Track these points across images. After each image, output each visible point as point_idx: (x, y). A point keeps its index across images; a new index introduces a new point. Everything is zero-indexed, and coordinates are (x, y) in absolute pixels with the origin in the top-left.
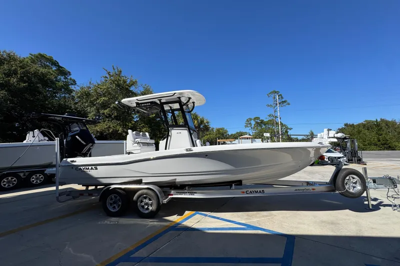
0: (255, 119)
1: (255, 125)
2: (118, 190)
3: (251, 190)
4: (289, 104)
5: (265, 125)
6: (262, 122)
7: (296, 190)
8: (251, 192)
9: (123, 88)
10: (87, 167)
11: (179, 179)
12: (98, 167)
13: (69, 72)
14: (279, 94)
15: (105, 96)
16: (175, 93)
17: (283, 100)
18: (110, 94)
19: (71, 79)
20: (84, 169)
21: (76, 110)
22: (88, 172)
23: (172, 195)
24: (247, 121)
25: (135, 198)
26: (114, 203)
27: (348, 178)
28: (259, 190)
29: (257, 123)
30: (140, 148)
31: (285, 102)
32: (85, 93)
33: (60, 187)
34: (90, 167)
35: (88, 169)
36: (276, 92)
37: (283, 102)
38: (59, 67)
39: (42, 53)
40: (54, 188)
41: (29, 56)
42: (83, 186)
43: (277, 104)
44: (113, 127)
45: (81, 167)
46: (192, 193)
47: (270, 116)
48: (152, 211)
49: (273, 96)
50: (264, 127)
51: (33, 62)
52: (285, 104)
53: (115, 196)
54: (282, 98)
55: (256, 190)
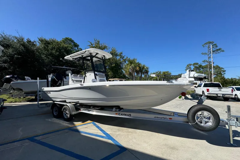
0: (194, 64)
1: (194, 68)
2: (57, 105)
3: (122, 113)
4: (223, 51)
5: (203, 68)
6: (200, 66)
7: (155, 117)
8: (122, 115)
12: (51, 92)
13: (78, 45)
14: (214, 44)
16: (86, 51)
17: (218, 48)
19: (80, 48)
21: (78, 64)
23: (81, 110)
24: (188, 66)
25: (62, 110)
26: (56, 111)
27: (200, 113)
28: (127, 114)
29: (196, 67)
30: (73, 83)
31: (219, 49)
33: (39, 103)
36: (210, 43)
37: (217, 49)
38: (74, 43)
39: (67, 37)
40: (37, 103)
41: (62, 39)
43: (211, 52)
45: (46, 92)
47: (204, 61)
48: (68, 118)
49: (207, 45)
50: (202, 70)
51: (64, 41)
52: (219, 51)
53: (56, 108)
54: (217, 46)
55: (125, 113)
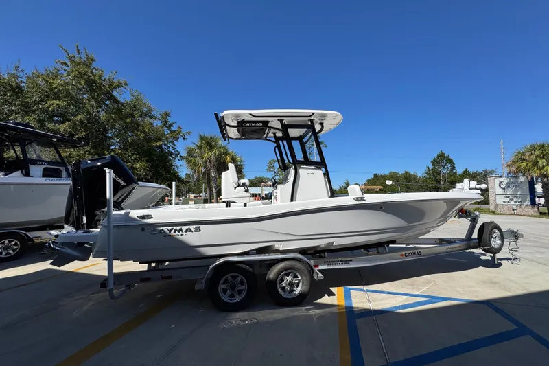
2: (241, 265)
3: (410, 252)
7: (447, 249)
8: (410, 254)
9: (100, 88)
10: (178, 228)
11: (338, 242)
12: (202, 227)
15: (59, 99)
16: (313, 114)
18: (68, 95)
20: (170, 231)
22: (180, 237)
24: (270, 163)
26: (233, 287)
28: (416, 251)
32: (11, 86)
34: (184, 228)
35: (181, 230)
42: (140, 263)
44: (78, 155)
45: (165, 228)
46: (346, 262)
48: (301, 294)
53: (232, 277)
